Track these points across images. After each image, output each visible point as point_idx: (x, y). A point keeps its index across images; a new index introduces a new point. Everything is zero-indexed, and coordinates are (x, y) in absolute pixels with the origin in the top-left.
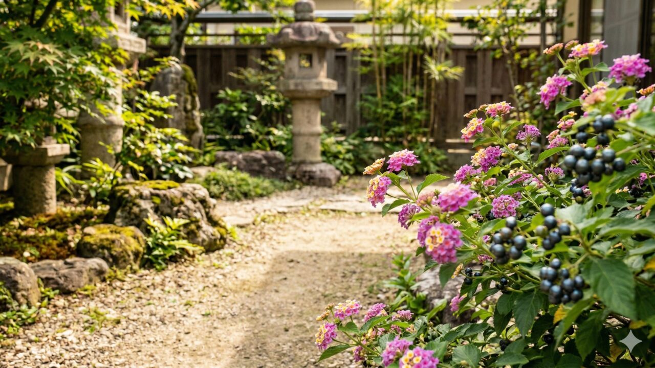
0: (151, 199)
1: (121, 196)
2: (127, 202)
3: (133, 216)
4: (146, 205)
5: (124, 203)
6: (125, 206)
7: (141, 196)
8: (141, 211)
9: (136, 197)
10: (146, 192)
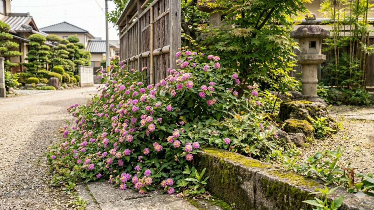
0: (306, 108)
1: (291, 107)
2: (295, 110)
3: (299, 116)
4: (305, 111)
5: (293, 110)
6: (294, 112)
7: (301, 106)
8: (303, 113)
9: (298, 107)
10: (303, 105)
